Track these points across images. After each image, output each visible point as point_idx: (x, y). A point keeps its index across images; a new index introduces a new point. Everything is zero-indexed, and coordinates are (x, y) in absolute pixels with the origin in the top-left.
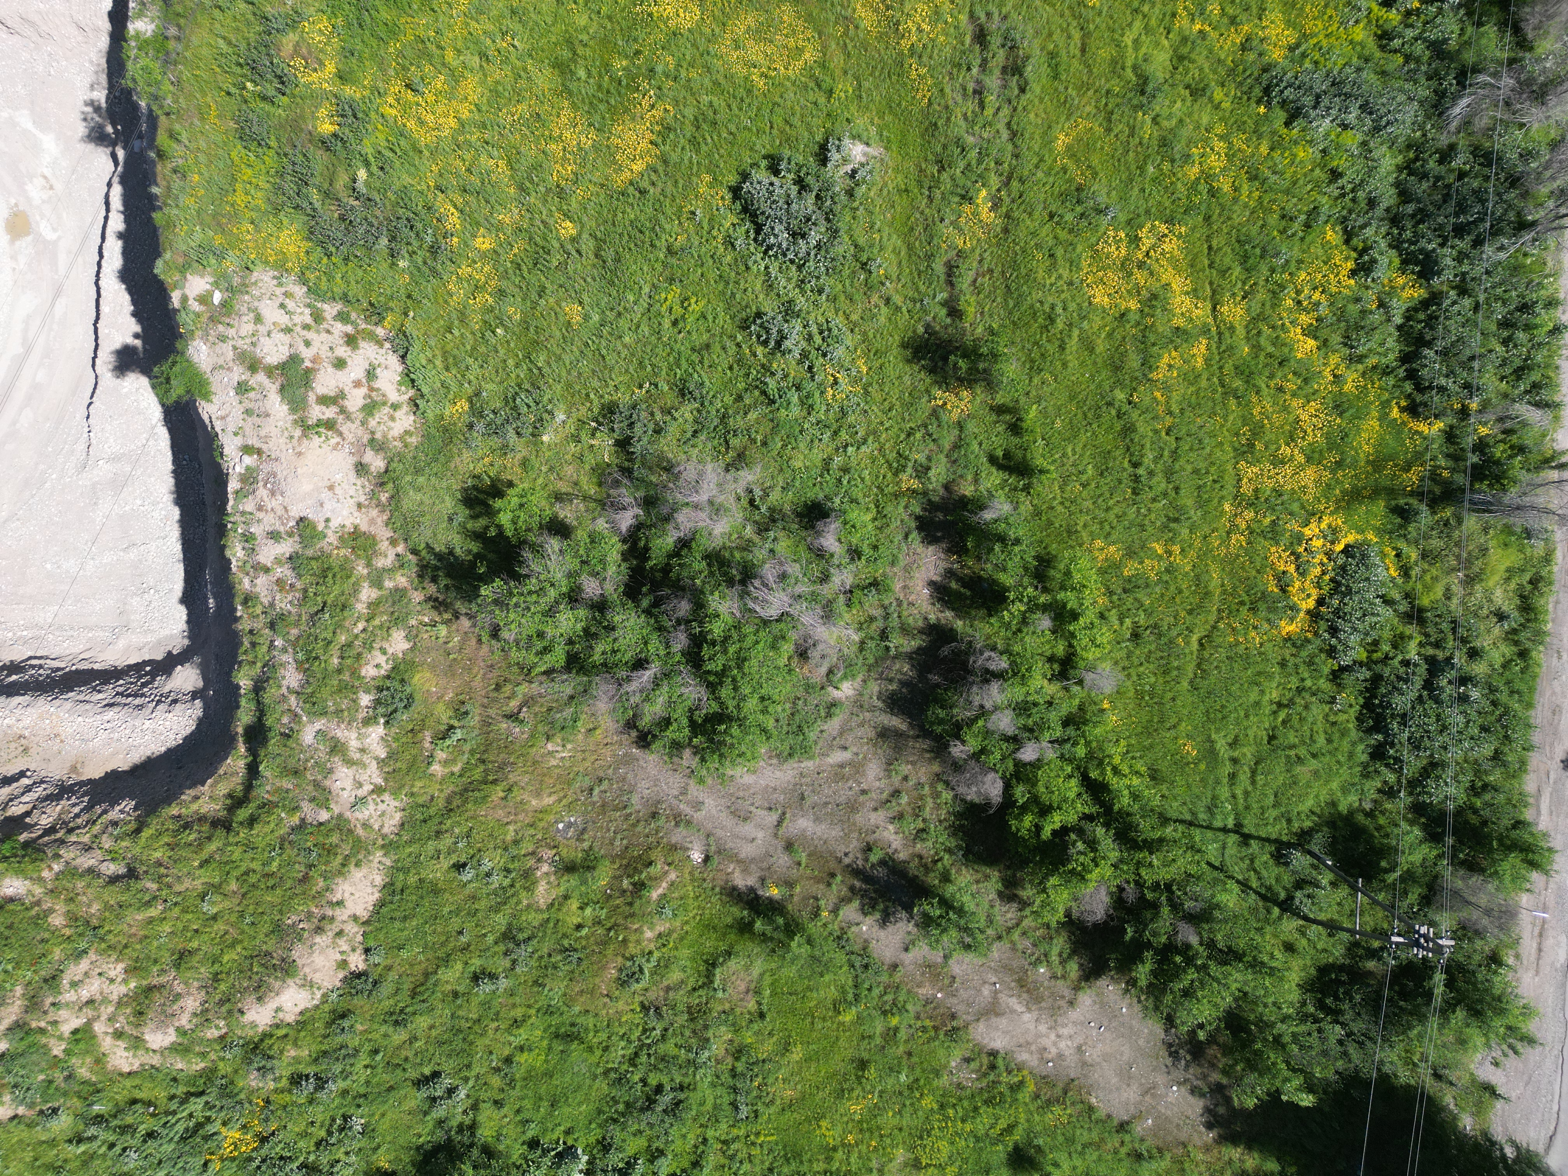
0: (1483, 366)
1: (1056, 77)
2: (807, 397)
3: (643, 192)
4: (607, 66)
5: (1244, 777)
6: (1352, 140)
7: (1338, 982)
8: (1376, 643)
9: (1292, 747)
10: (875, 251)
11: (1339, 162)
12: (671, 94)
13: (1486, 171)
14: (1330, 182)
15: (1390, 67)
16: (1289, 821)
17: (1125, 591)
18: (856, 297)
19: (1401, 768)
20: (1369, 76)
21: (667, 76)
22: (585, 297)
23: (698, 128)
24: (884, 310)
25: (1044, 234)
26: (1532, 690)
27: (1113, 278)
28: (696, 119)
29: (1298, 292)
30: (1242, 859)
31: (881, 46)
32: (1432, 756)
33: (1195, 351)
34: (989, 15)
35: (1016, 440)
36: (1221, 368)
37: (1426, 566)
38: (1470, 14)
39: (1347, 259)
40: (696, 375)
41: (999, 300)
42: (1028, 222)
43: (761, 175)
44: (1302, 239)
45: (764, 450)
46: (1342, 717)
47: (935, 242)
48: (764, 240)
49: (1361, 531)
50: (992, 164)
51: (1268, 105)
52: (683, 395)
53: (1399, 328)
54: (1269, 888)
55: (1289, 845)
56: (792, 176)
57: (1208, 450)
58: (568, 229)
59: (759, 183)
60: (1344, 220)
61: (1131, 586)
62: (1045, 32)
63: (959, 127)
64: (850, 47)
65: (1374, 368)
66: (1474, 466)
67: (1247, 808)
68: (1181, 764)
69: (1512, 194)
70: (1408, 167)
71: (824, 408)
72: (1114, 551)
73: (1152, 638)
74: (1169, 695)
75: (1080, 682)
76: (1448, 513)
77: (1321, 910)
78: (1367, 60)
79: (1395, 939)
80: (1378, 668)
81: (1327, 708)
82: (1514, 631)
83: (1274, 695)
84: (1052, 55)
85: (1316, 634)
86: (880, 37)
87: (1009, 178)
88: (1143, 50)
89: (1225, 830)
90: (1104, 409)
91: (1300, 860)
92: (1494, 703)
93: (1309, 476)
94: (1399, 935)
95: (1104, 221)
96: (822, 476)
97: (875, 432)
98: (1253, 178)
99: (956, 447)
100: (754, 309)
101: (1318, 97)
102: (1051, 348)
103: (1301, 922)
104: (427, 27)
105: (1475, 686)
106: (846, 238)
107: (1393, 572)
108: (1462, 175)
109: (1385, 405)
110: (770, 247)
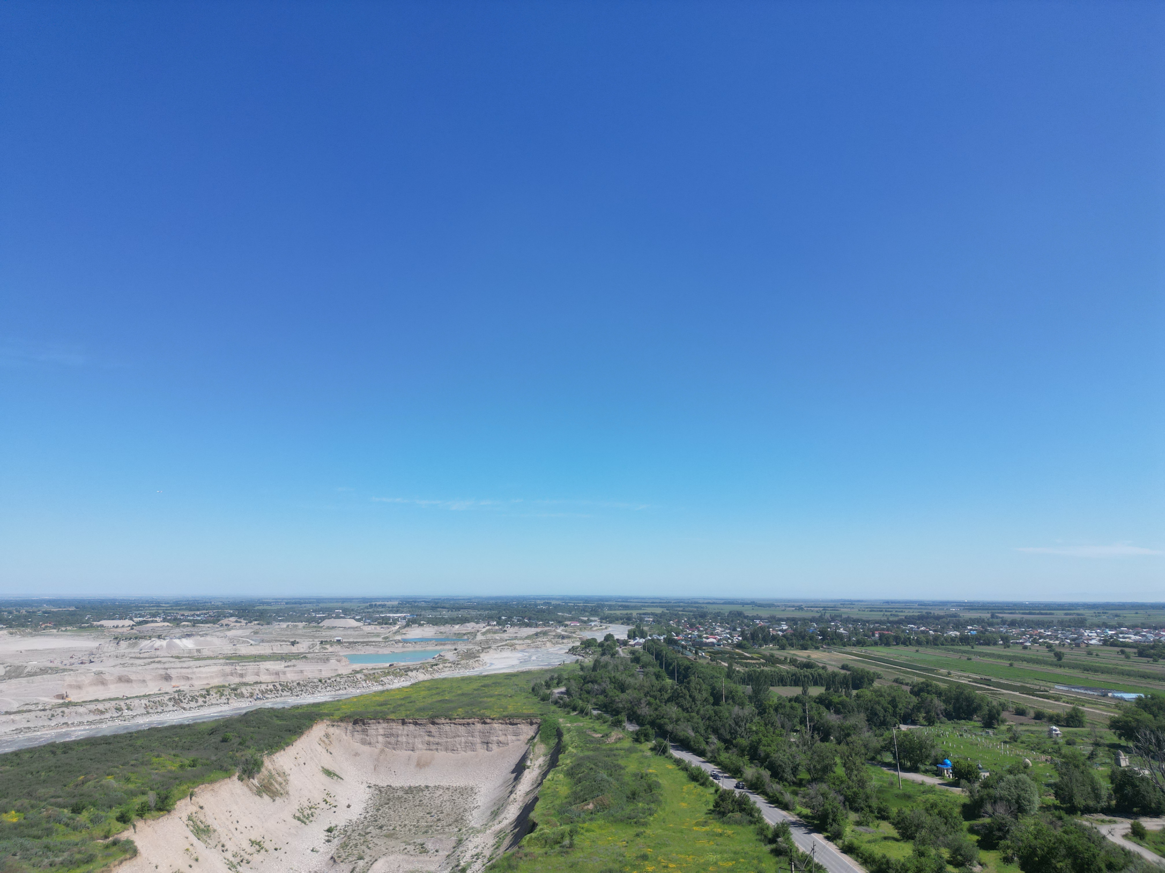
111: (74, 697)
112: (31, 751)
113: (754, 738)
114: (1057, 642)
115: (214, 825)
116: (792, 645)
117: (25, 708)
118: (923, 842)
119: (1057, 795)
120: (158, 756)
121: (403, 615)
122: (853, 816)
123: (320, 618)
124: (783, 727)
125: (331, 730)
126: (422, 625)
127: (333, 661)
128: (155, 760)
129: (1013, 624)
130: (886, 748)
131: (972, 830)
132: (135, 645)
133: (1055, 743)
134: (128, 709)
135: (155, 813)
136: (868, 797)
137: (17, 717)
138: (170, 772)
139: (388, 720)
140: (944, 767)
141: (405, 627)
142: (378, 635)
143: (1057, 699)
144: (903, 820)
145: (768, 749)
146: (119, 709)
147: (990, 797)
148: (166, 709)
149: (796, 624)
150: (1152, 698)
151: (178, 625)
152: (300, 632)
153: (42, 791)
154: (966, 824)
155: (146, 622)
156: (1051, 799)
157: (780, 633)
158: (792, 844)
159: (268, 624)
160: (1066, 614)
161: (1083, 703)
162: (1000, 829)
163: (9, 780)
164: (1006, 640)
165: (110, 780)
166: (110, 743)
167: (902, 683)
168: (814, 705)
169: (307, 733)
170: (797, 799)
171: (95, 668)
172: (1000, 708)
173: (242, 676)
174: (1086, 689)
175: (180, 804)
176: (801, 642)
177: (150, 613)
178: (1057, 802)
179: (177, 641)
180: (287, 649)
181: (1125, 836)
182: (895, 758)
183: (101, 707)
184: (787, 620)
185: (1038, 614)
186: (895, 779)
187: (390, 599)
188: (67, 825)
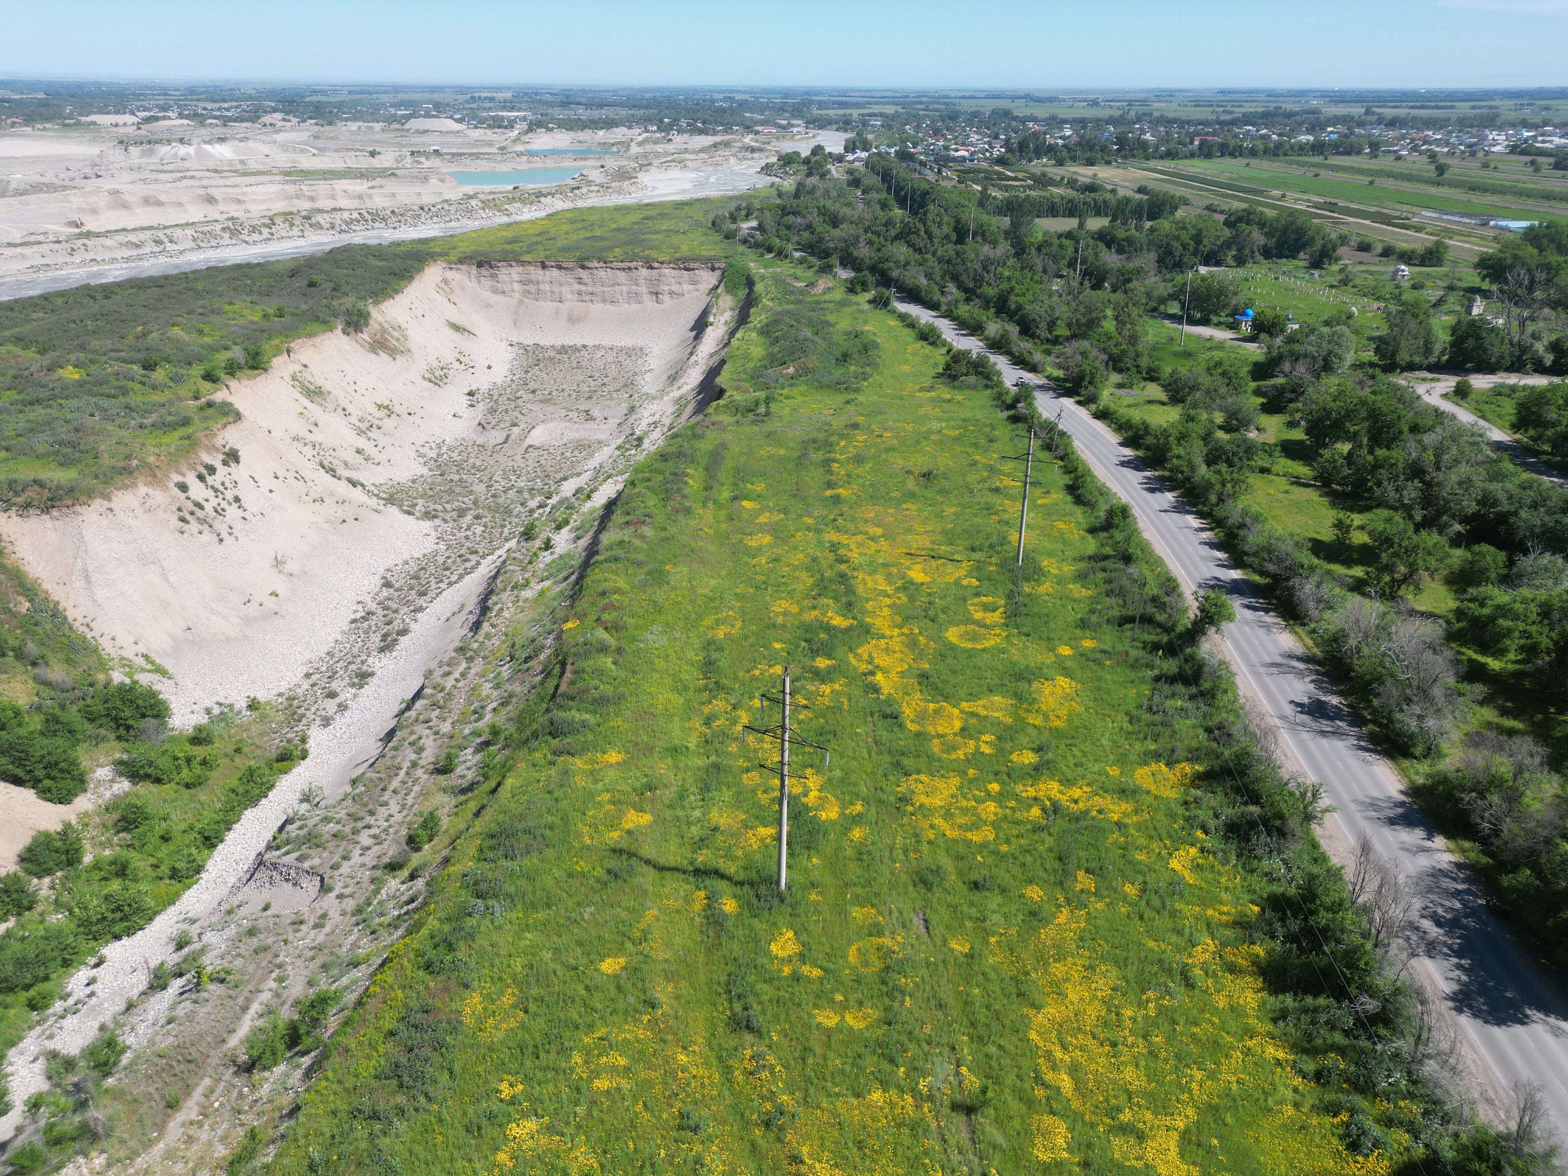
111: (91, 225)
112: (62, 294)
113: (1005, 286)
114: (1446, 150)
115: (327, 386)
116: (1074, 159)
117: (32, 239)
118: (1195, 406)
119: (1377, 351)
120: (230, 303)
121: (522, 114)
122: (1115, 378)
123: (403, 116)
124: (1045, 271)
125: (450, 275)
126: (551, 130)
127: (433, 181)
128: (227, 308)
129: (1392, 123)
130: (1173, 297)
131: (1257, 392)
132: (151, 153)
133: (1398, 287)
134: (171, 241)
135: (249, 372)
136: (1138, 355)
137: (26, 251)
138: (252, 322)
139: (523, 263)
140: (1244, 318)
141: (527, 132)
142: (490, 144)
143: (1418, 229)
144: (1175, 382)
145: (1021, 300)
146: (158, 242)
147: (1291, 353)
148: (222, 242)
149: (1084, 127)
150: (1547, 227)
151: (202, 124)
152: (378, 137)
153: (95, 344)
154: (1253, 385)
155: (157, 119)
156: (1369, 355)
157: (1060, 142)
158: (1035, 410)
159: (330, 124)
160: (1473, 108)
161: (1451, 233)
162: (1293, 391)
163: (49, 330)
164: (1375, 146)
165: (176, 331)
166: (162, 287)
167: (1215, 211)
168: (1091, 242)
169: (418, 277)
170: (1049, 359)
171: (107, 184)
172: (1339, 242)
173: (312, 199)
174: (1462, 215)
175: (276, 362)
176: (1088, 154)
177: (157, 106)
178: (1375, 359)
179: (208, 147)
180: (365, 162)
181: (1445, 396)
182: (1182, 308)
183: (133, 238)
184: (1073, 122)
185: (1433, 108)
186: (1178, 334)
187: (499, 89)
188: (144, 384)
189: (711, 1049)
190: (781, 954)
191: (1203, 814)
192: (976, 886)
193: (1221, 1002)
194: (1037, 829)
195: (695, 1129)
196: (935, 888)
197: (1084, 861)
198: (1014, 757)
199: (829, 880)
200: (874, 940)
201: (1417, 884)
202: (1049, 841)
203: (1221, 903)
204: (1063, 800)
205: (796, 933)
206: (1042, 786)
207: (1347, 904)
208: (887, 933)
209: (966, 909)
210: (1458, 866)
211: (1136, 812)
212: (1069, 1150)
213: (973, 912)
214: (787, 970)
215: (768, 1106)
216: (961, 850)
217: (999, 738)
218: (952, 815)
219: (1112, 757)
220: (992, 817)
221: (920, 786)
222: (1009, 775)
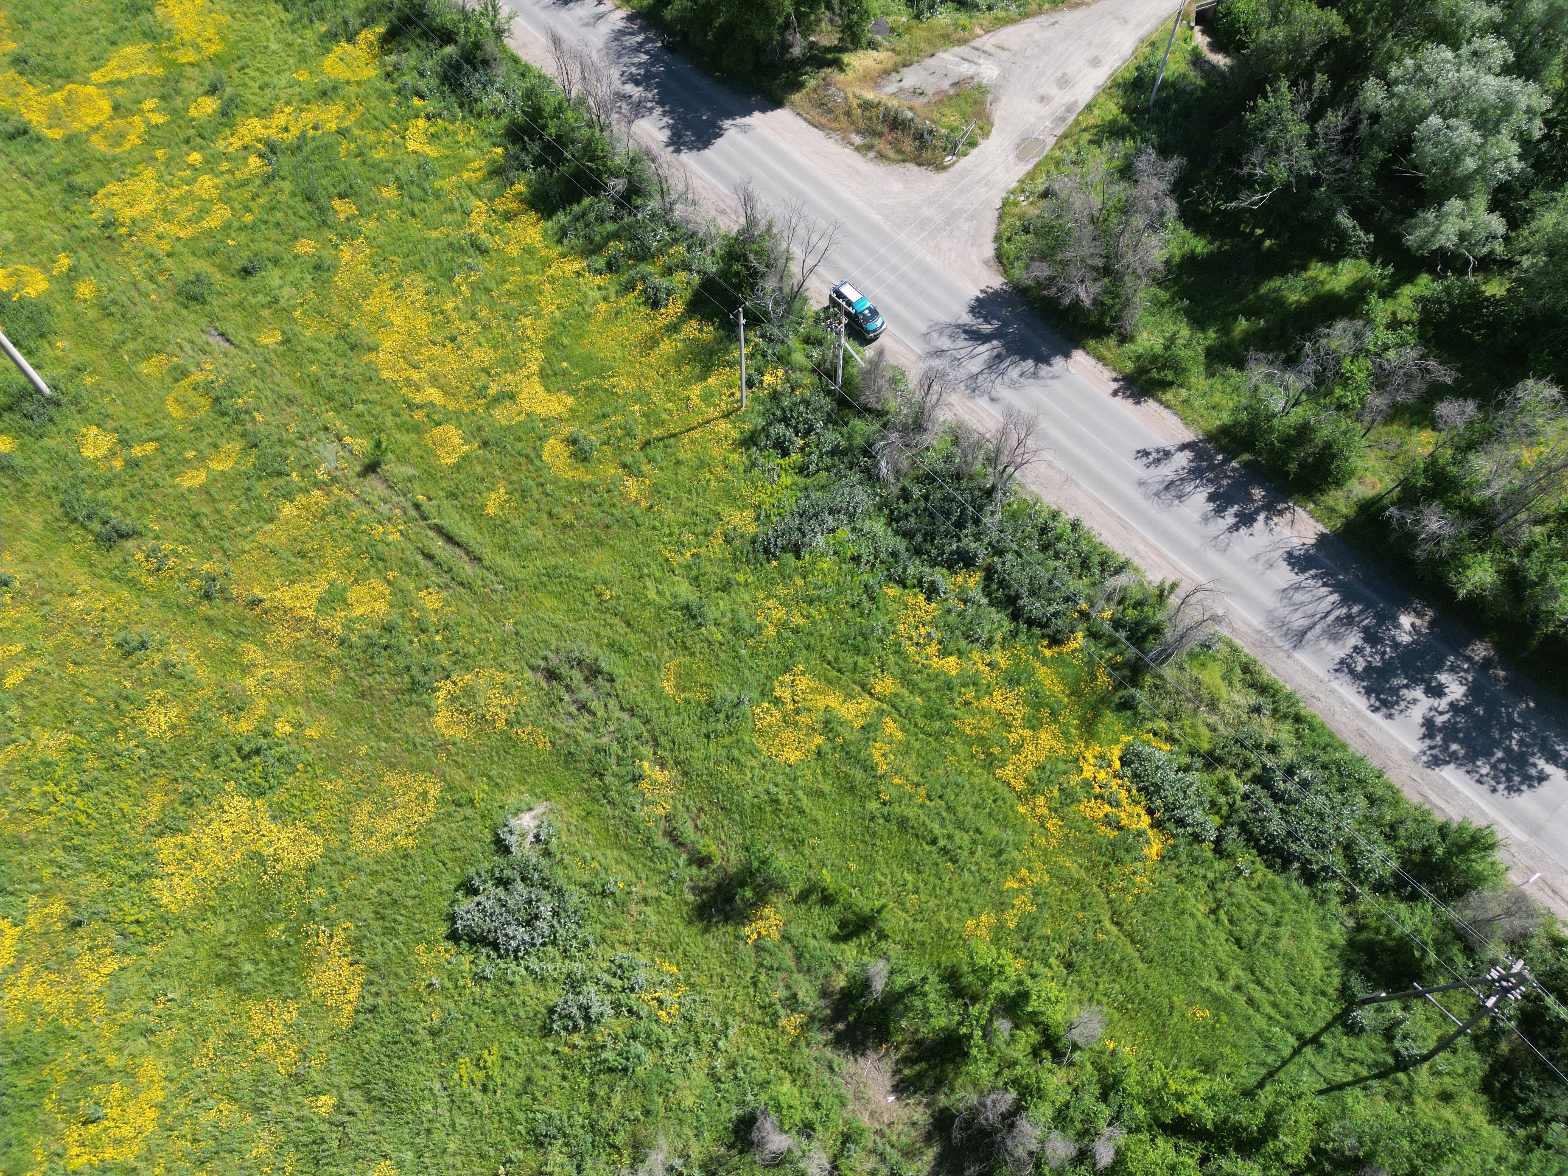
0: (1061, 580)
1: (626, 655)
2: (648, 1037)
3: (373, 1010)
4: (268, 944)
5: (1257, 993)
6: (845, 532)
7: (1506, 1086)
8: (1213, 803)
9: (1258, 934)
10: (603, 875)
11: (851, 551)
12: (340, 914)
13: (937, 485)
14: (858, 565)
15: (823, 482)
16: (1323, 993)
17: (1026, 940)
18: (618, 921)
19: (1334, 872)
20: (816, 495)
21: (327, 905)
22: (387, 1148)
23: (383, 918)
24: (648, 910)
25: (713, 751)
26: (1331, 735)
27: (788, 735)
28: (376, 913)
29: (910, 638)
30: (1333, 1062)
31: (485, 739)
32: (1338, 843)
33: (888, 731)
34: (545, 659)
35: (837, 908)
36: (916, 725)
37: (1178, 724)
38: (835, 423)
39: (915, 595)
40: (539, 1116)
41: (725, 822)
42: (696, 755)
43: (466, 904)
44: (878, 608)
45: (651, 1119)
46: (1258, 876)
47: (642, 827)
48: (507, 950)
49: (1117, 741)
50: (635, 743)
51: (776, 557)
52: (541, 1145)
53: (991, 604)
54: (1376, 1064)
55: (1346, 1012)
56: (490, 883)
57: (967, 786)
58: (327, 1102)
59: (467, 912)
60: (890, 578)
61: (1026, 932)
62: (594, 637)
63: (588, 739)
64: (460, 760)
65: (1004, 639)
66: (1128, 639)
67: (1288, 1017)
68: (1209, 1033)
69: (964, 483)
70: (892, 519)
71: (669, 1032)
72: (987, 918)
73: (1082, 955)
74: (1141, 986)
75: (1075, 1047)
76: (1149, 680)
77: (1424, 1039)
78: (806, 489)
79: (1490, 1002)
80: (1235, 818)
81: (1241, 880)
82: (1275, 711)
83: (1202, 908)
84: (611, 645)
85: (1174, 836)
86: (477, 736)
87: (655, 740)
88: (668, 594)
89: (1296, 1052)
90: (872, 825)
91: (1365, 1016)
92: (1324, 767)
93: (1046, 738)
94: (1488, 997)
95: (746, 708)
96: (719, 1090)
97: (728, 1010)
98: (811, 602)
99: (799, 957)
100: (544, 1011)
101: (799, 529)
102: (796, 819)
103: (1426, 1065)
104: (75, 1056)
105: (1300, 768)
106: (572, 887)
107: (1167, 747)
108: (926, 498)
109: (1036, 654)
110: (516, 951)
189: (101, 577)
190: (99, 454)
191: (409, 79)
192: (246, 272)
193: (514, 251)
194: (268, 179)
195: (143, 645)
196: (208, 298)
197: (331, 189)
198: (192, 112)
199: (91, 355)
200: (184, 383)
201: (608, 54)
202: (287, 186)
203: (469, 161)
204: (271, 133)
205: (98, 426)
206: (242, 130)
207: (566, 104)
208: (192, 369)
209: (253, 300)
210: (630, 18)
211: (348, 109)
212: (467, 442)
213: (261, 299)
214: (118, 464)
215: (196, 582)
216: (208, 244)
217: (163, 98)
218: (173, 213)
219: (291, 61)
220: (215, 193)
221: (115, 199)
222: (203, 138)
